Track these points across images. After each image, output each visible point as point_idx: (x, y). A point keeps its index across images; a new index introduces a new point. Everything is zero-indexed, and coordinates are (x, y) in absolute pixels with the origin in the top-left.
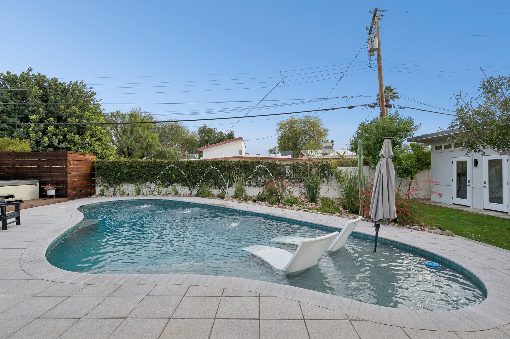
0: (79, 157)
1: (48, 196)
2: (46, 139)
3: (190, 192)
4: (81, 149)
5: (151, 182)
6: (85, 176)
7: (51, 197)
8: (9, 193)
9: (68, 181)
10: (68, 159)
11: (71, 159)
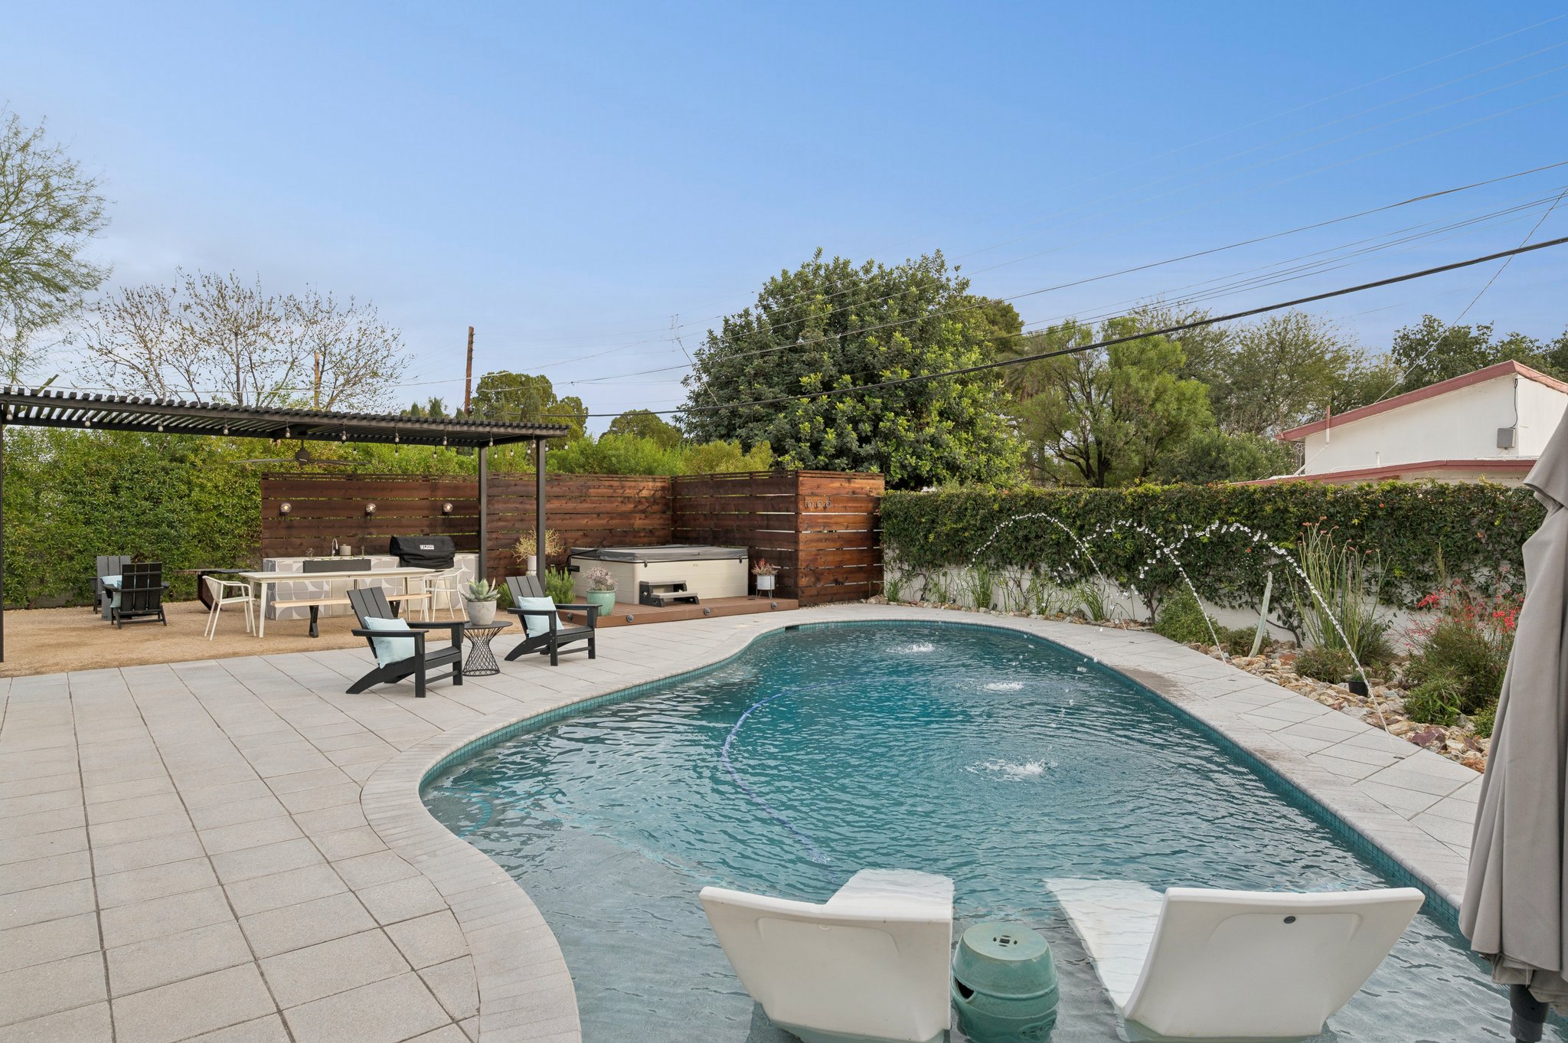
0: (831, 485)
1: (759, 591)
2: (831, 435)
3: (1148, 614)
4: (911, 457)
5: (1023, 568)
6: (849, 540)
7: (765, 594)
8: (677, 579)
9: (801, 554)
10: (801, 492)
11: (809, 491)
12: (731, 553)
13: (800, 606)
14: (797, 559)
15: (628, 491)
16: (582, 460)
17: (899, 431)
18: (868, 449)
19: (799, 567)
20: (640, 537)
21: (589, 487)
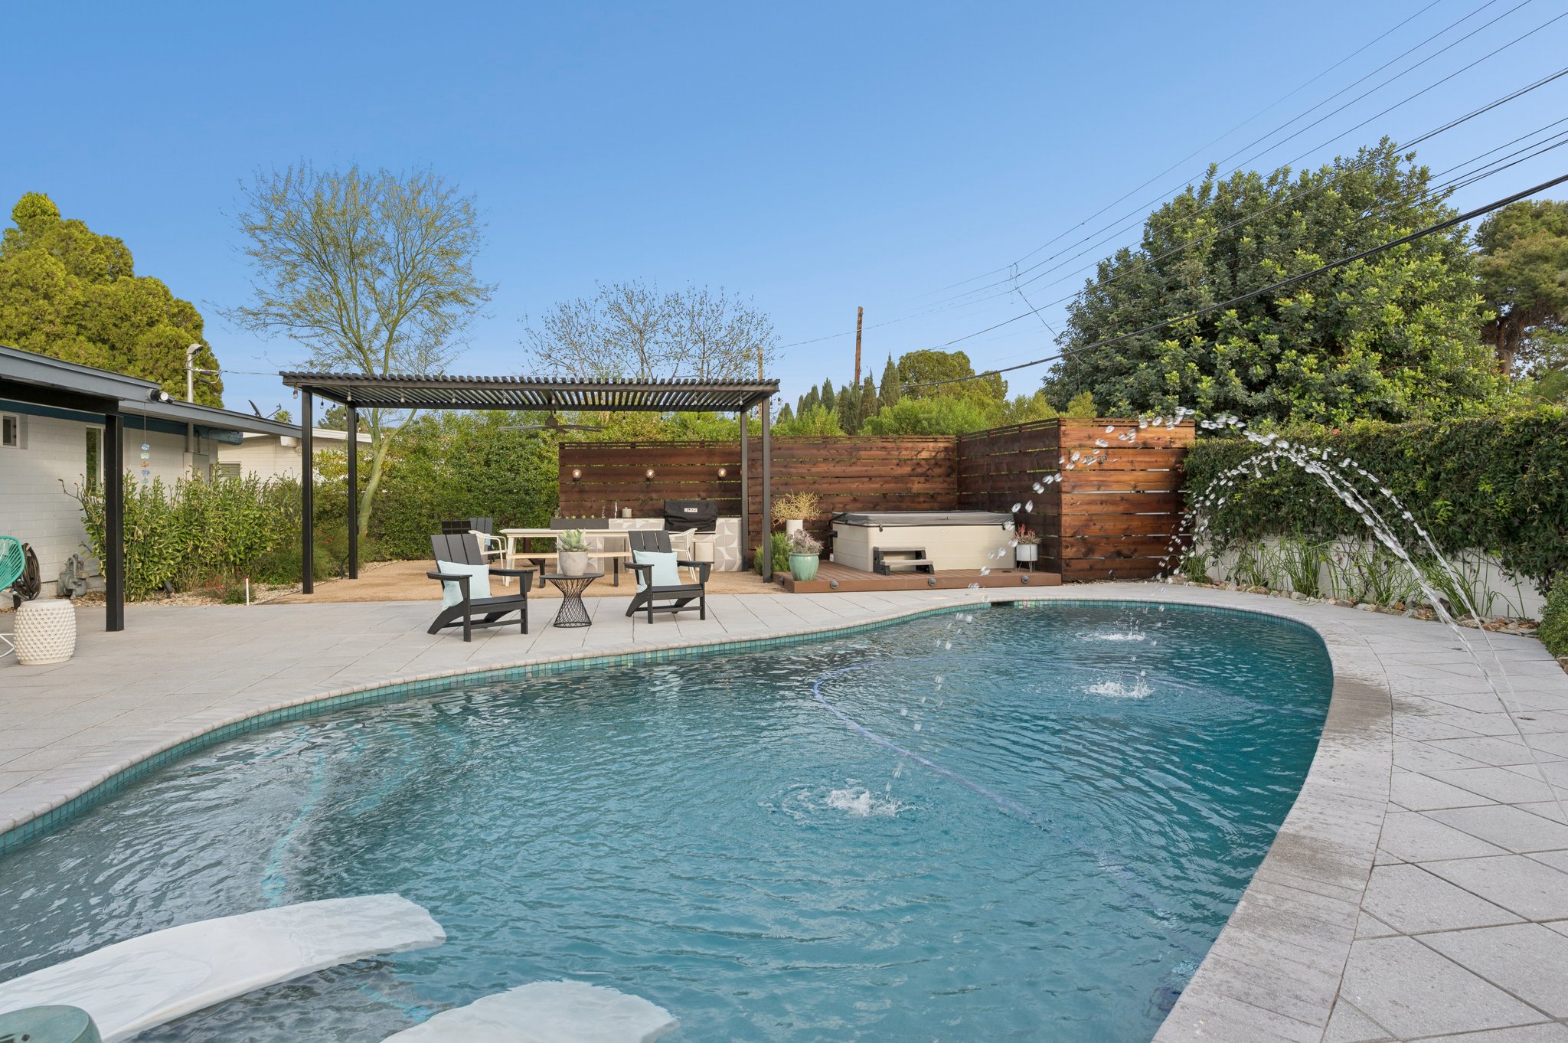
2: (1205, 385)
3: (1542, 607)
8: (914, 545)
9: (1064, 518)
10: (1063, 445)
11: (1076, 443)
12: (991, 518)
13: (1064, 581)
14: (1060, 525)
15: (904, 452)
16: (896, 425)
17: (1303, 373)
18: (1260, 398)
19: (1063, 534)
20: (919, 503)
21: (859, 449)
